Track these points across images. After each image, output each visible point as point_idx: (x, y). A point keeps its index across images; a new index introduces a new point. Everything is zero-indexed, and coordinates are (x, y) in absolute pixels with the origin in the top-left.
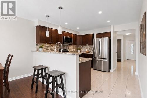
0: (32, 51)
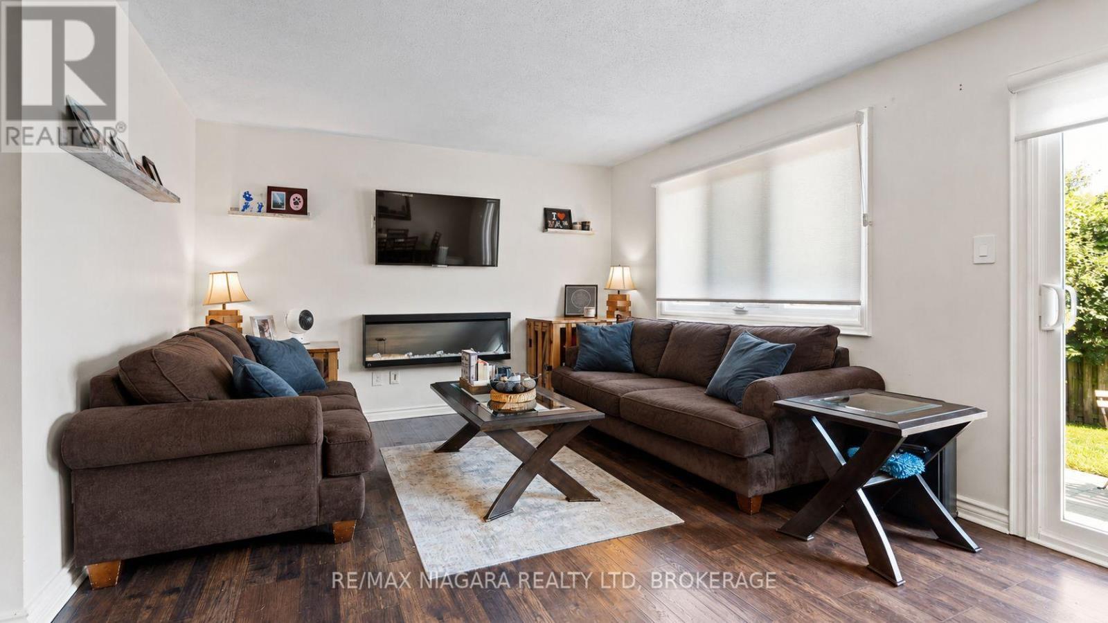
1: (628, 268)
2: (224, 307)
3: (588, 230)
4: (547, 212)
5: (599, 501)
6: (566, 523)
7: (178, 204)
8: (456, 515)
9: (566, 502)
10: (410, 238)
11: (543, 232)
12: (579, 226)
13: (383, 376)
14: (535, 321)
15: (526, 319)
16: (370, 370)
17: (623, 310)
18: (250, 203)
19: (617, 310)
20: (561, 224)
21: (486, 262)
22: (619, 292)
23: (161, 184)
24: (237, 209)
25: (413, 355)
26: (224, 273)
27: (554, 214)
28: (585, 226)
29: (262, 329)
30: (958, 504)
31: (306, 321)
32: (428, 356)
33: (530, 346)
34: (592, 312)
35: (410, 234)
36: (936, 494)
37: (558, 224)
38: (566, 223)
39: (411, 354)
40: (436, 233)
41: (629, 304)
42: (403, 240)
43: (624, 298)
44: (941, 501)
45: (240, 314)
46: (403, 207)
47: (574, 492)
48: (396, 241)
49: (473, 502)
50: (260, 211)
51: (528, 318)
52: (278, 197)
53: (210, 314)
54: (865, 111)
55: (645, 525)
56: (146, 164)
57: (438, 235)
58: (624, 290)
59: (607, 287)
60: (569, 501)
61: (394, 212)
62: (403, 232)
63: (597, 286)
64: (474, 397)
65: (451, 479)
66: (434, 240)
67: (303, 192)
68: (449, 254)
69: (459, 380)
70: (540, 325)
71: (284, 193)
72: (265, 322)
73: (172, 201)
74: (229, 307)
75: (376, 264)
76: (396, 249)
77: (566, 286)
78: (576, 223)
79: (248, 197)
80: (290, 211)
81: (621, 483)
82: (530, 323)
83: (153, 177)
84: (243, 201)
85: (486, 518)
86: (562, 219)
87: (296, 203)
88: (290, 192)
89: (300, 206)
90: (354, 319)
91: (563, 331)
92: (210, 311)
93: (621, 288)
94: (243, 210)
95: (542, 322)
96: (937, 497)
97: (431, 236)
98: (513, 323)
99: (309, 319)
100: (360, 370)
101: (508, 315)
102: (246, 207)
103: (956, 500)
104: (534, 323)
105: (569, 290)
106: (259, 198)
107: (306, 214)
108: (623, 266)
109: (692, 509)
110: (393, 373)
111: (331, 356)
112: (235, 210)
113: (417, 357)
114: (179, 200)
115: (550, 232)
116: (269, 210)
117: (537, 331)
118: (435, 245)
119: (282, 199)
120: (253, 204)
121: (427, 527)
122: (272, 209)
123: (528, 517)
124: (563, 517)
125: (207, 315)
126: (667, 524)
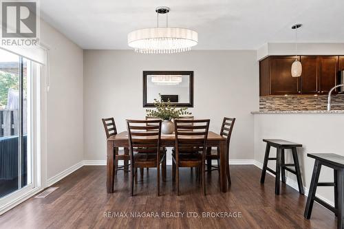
0: (252, 113)
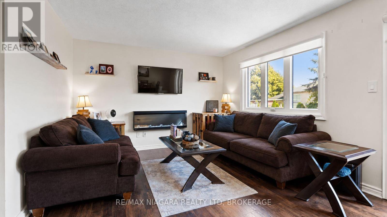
1: (229, 94)
2: (83, 109)
3: (215, 80)
4: (200, 74)
5: (224, 184)
6: (212, 193)
7: (66, 70)
8: (170, 189)
9: (211, 184)
10: (149, 83)
11: (198, 81)
12: (211, 79)
13: (141, 134)
14: (196, 114)
15: (193, 113)
16: (136, 132)
17: (228, 110)
18: (93, 70)
19: (226, 110)
20: (205, 78)
21: (176, 92)
22: (226, 103)
23: (60, 62)
24: (88, 73)
25: (152, 126)
26: (83, 96)
27: (202, 74)
28: (213, 79)
29: (97, 116)
30: (363, 186)
31: (113, 113)
32: (157, 126)
33: (194, 123)
34: (216, 111)
35: (149, 82)
36: (355, 183)
37: (204, 78)
38: (206, 78)
39: (151, 125)
40: (158, 82)
41: (230, 107)
42: (146, 84)
43: (228, 105)
44: (357, 185)
45: (89, 111)
46: (146, 72)
47: (215, 180)
48: (144, 84)
49: (176, 183)
50: (96, 73)
51: (193, 112)
52: (103, 68)
53: (78, 111)
54: (324, 33)
55: (243, 194)
56: (54, 55)
57: (159, 82)
58: (228, 103)
59: (221, 102)
60: (213, 184)
61: (143, 74)
62: (146, 81)
63: (218, 101)
64: (176, 143)
65: (167, 174)
66: (157, 84)
67: (112, 66)
68: (163, 89)
69: (169, 136)
70: (198, 115)
71: (105, 67)
72: (98, 114)
73: (64, 69)
74: (85, 109)
75: (138, 93)
76: (144, 87)
77: (207, 101)
78: (210, 78)
79: (92, 68)
80: (107, 73)
81: (232, 176)
82: (194, 114)
83: (56, 60)
84: (90, 70)
85: (182, 191)
86: (205, 76)
87: (109, 70)
88: (107, 66)
89: (111, 71)
90: (130, 113)
91: (206, 117)
92: (78, 110)
93: (227, 102)
94: (90, 73)
95: (198, 114)
96: (356, 183)
97: (156, 83)
98: (188, 114)
99: (114, 113)
100: (133, 132)
101: (186, 111)
102: (91, 71)
103: (362, 185)
104: (195, 114)
105: (208, 102)
106: (96, 69)
107: (113, 74)
108: (228, 94)
109: (260, 187)
110: (144, 133)
111: (122, 126)
112: (87, 73)
113: (153, 127)
114: (66, 68)
115: (201, 81)
116: (100, 73)
117: (197, 117)
118: (158, 86)
119: (104, 68)
120: (94, 71)
121: (160, 194)
122: (100, 72)
123: (198, 190)
124: (211, 190)
125: (77, 111)
126: (251, 194)
